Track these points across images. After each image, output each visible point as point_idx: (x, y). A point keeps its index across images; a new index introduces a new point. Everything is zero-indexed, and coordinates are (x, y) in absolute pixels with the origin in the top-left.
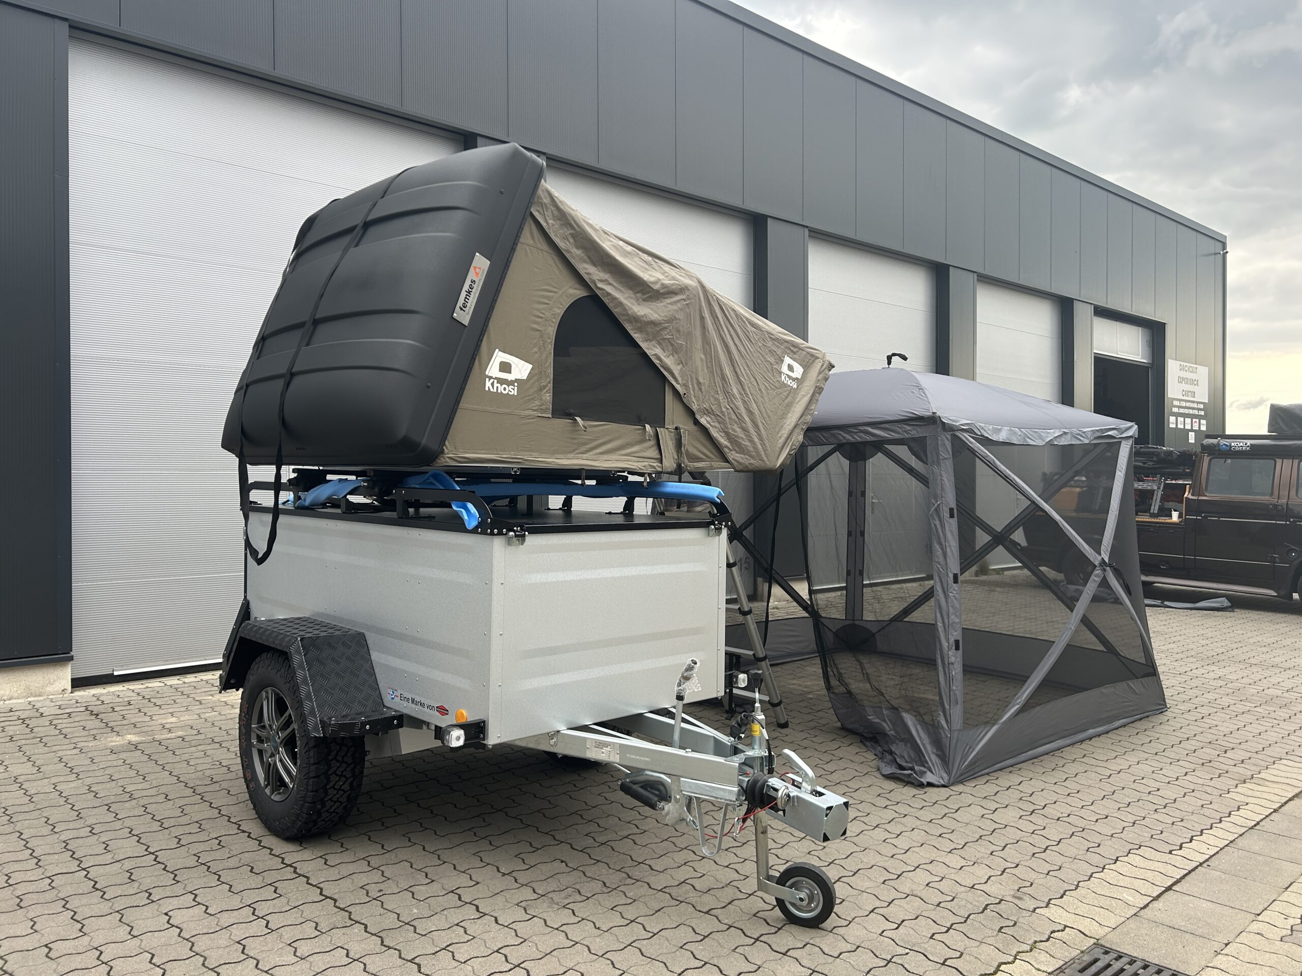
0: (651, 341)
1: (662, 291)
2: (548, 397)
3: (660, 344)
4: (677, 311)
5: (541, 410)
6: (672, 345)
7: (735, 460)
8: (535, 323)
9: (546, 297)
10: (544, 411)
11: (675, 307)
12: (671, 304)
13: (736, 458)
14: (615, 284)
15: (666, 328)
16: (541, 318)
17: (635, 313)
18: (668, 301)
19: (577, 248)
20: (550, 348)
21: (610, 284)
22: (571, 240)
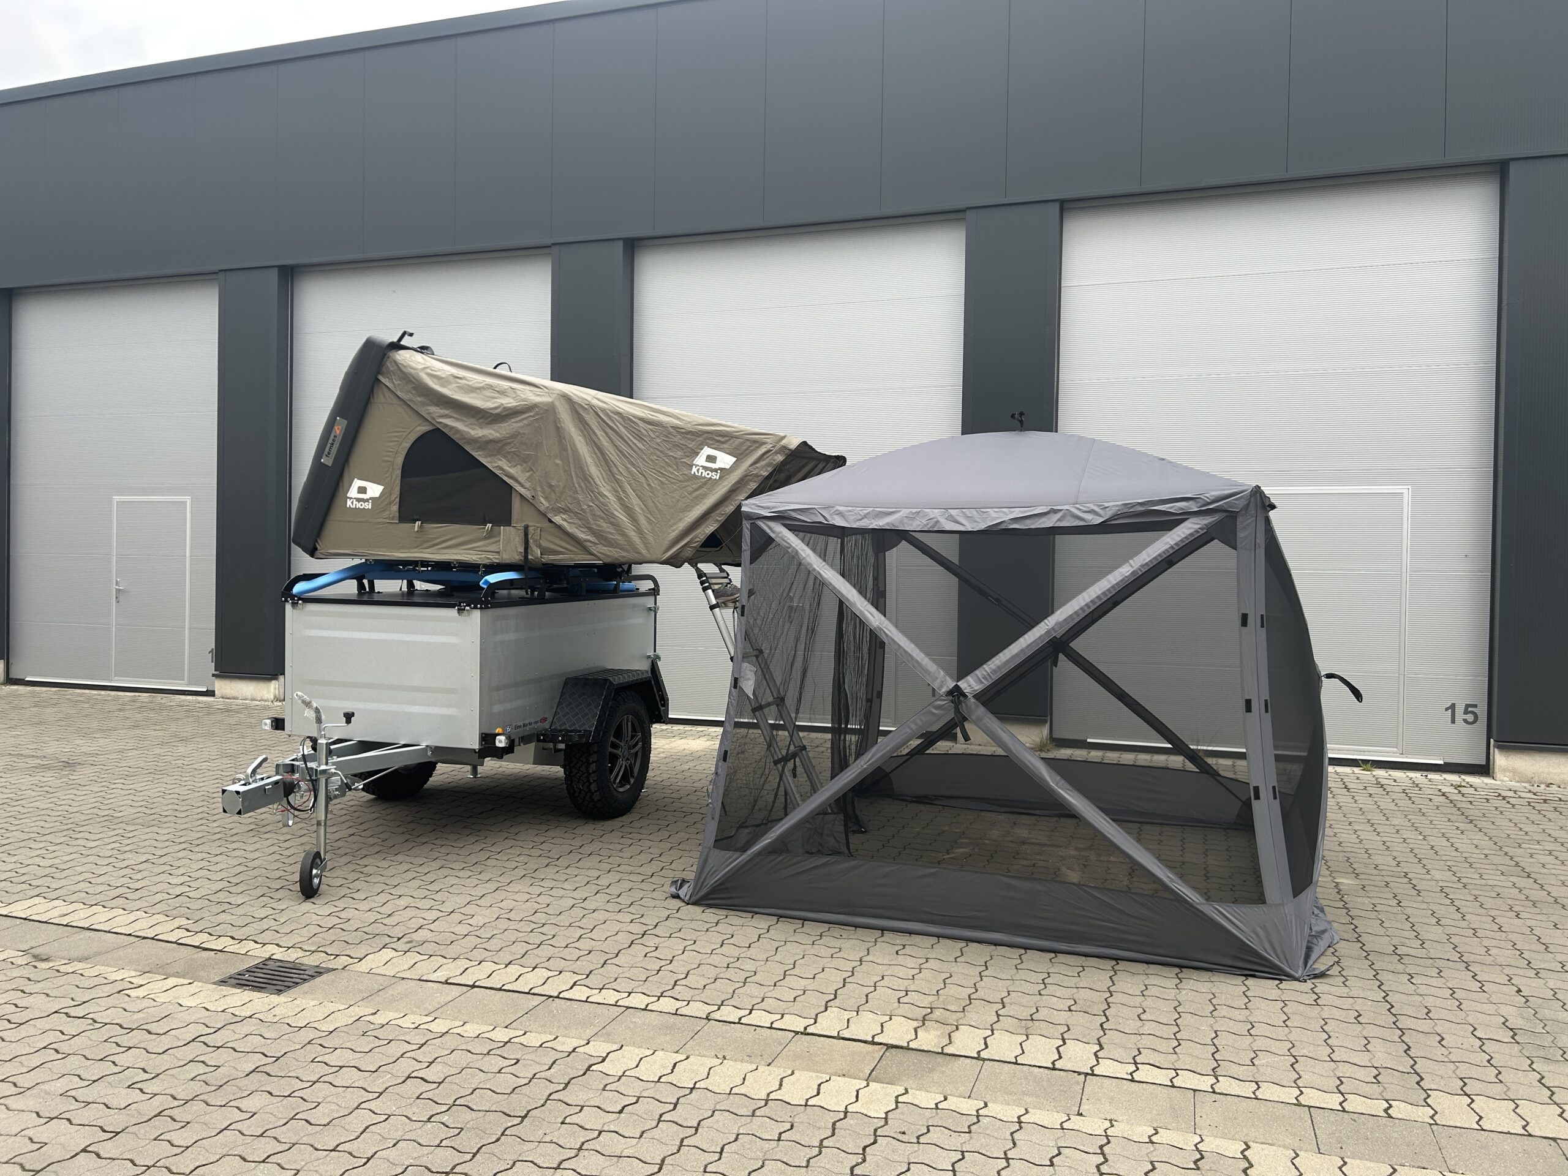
0: (495, 456)
1: (504, 413)
2: (395, 508)
3: (505, 457)
4: (522, 427)
5: (389, 518)
6: (519, 456)
7: (601, 553)
8: (387, 456)
9: (396, 437)
10: (393, 519)
11: (521, 424)
12: (517, 422)
13: (603, 551)
14: (455, 416)
15: (510, 443)
16: (391, 452)
17: (472, 436)
18: (513, 420)
19: (419, 396)
20: (399, 472)
21: (451, 417)
22: (414, 392)
